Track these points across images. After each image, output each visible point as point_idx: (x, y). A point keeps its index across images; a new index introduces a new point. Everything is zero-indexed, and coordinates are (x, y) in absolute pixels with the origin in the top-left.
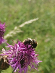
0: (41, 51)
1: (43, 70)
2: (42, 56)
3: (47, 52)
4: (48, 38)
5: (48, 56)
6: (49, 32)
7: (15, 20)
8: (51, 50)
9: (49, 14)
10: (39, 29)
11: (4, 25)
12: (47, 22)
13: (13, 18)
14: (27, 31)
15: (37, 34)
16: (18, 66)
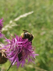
0: (36, 44)
1: (39, 62)
2: (38, 49)
3: (43, 45)
4: (43, 31)
5: (44, 48)
6: (45, 25)
7: (12, 14)
8: (47, 43)
9: (44, 7)
10: (35, 22)
11: (2, 20)
12: (42, 16)
13: (10, 12)
14: (23, 25)
15: (33, 27)
16: (16, 59)
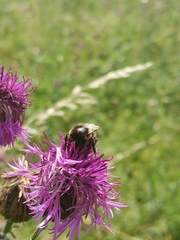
1: (170, 231)
7: (95, 63)
15: (160, 111)
